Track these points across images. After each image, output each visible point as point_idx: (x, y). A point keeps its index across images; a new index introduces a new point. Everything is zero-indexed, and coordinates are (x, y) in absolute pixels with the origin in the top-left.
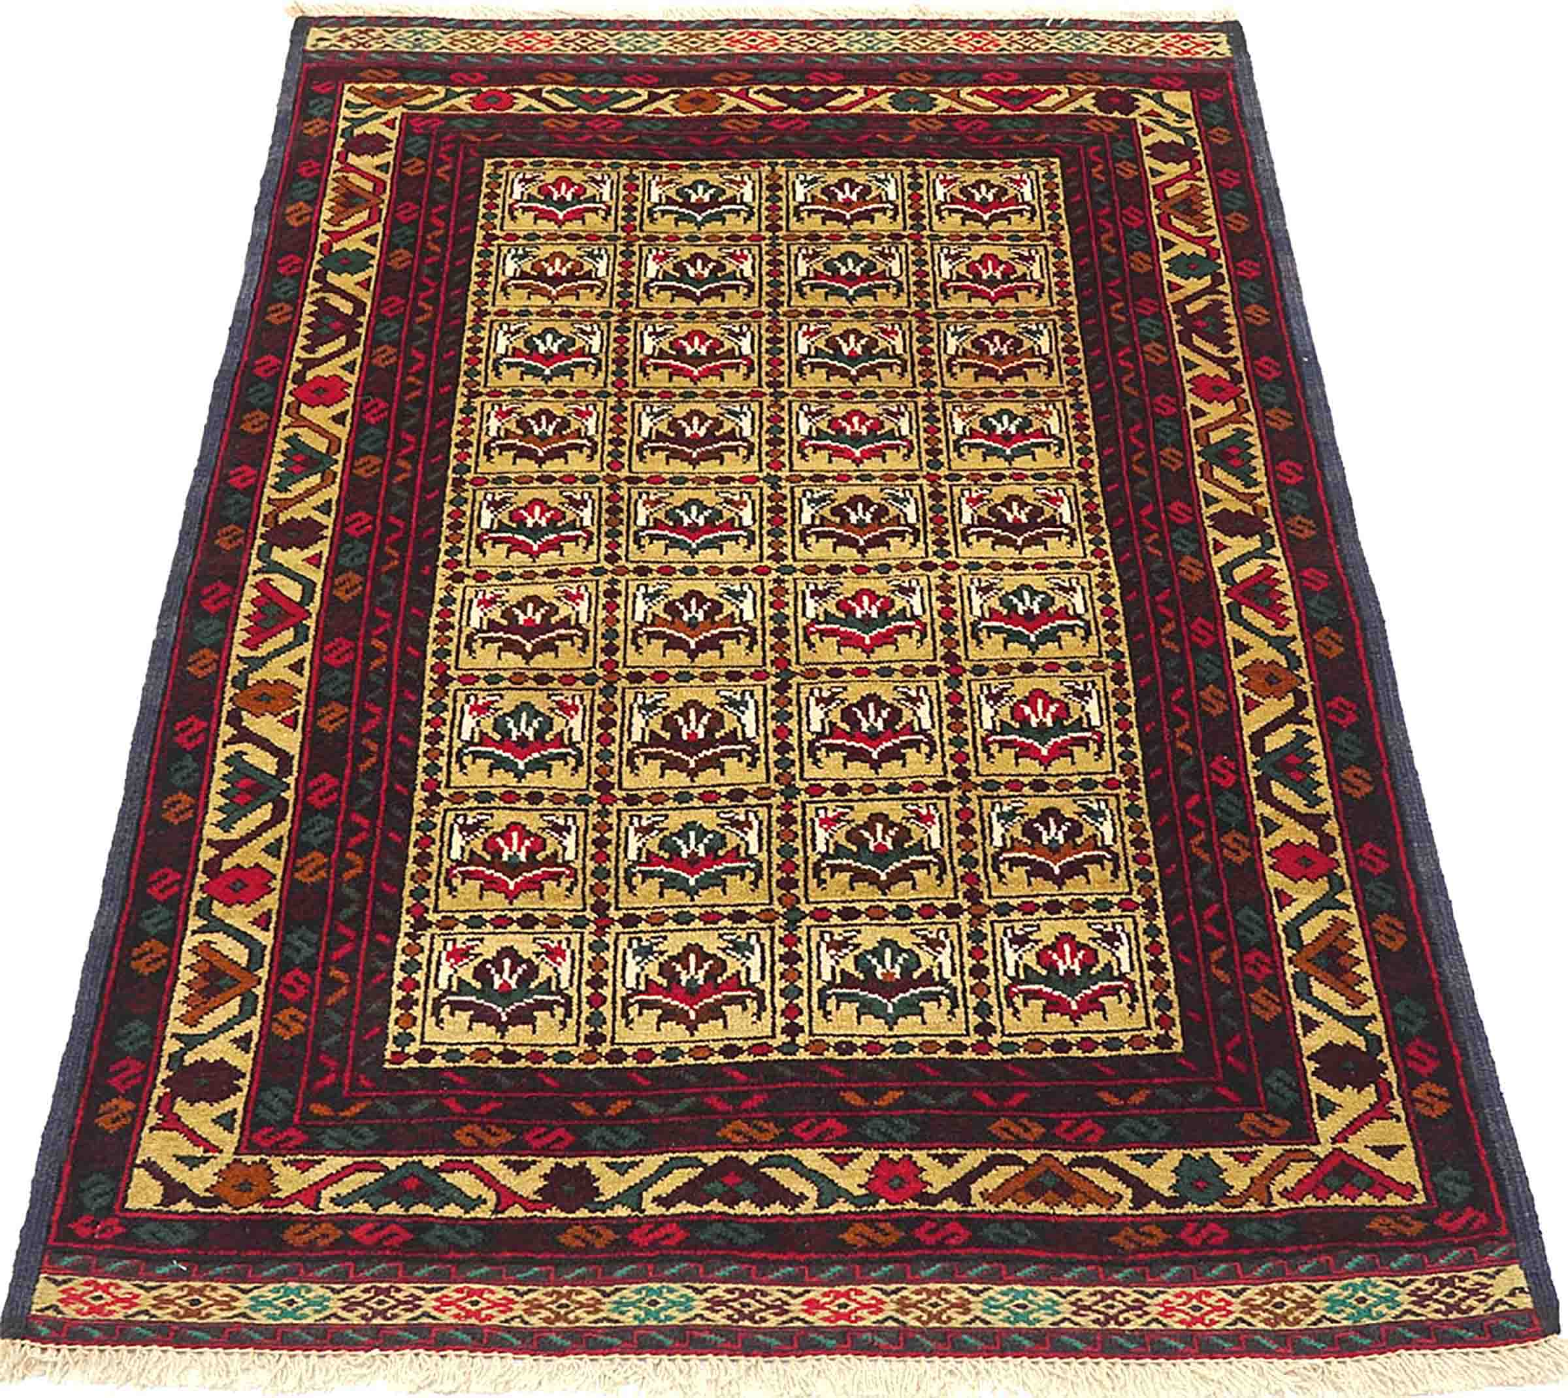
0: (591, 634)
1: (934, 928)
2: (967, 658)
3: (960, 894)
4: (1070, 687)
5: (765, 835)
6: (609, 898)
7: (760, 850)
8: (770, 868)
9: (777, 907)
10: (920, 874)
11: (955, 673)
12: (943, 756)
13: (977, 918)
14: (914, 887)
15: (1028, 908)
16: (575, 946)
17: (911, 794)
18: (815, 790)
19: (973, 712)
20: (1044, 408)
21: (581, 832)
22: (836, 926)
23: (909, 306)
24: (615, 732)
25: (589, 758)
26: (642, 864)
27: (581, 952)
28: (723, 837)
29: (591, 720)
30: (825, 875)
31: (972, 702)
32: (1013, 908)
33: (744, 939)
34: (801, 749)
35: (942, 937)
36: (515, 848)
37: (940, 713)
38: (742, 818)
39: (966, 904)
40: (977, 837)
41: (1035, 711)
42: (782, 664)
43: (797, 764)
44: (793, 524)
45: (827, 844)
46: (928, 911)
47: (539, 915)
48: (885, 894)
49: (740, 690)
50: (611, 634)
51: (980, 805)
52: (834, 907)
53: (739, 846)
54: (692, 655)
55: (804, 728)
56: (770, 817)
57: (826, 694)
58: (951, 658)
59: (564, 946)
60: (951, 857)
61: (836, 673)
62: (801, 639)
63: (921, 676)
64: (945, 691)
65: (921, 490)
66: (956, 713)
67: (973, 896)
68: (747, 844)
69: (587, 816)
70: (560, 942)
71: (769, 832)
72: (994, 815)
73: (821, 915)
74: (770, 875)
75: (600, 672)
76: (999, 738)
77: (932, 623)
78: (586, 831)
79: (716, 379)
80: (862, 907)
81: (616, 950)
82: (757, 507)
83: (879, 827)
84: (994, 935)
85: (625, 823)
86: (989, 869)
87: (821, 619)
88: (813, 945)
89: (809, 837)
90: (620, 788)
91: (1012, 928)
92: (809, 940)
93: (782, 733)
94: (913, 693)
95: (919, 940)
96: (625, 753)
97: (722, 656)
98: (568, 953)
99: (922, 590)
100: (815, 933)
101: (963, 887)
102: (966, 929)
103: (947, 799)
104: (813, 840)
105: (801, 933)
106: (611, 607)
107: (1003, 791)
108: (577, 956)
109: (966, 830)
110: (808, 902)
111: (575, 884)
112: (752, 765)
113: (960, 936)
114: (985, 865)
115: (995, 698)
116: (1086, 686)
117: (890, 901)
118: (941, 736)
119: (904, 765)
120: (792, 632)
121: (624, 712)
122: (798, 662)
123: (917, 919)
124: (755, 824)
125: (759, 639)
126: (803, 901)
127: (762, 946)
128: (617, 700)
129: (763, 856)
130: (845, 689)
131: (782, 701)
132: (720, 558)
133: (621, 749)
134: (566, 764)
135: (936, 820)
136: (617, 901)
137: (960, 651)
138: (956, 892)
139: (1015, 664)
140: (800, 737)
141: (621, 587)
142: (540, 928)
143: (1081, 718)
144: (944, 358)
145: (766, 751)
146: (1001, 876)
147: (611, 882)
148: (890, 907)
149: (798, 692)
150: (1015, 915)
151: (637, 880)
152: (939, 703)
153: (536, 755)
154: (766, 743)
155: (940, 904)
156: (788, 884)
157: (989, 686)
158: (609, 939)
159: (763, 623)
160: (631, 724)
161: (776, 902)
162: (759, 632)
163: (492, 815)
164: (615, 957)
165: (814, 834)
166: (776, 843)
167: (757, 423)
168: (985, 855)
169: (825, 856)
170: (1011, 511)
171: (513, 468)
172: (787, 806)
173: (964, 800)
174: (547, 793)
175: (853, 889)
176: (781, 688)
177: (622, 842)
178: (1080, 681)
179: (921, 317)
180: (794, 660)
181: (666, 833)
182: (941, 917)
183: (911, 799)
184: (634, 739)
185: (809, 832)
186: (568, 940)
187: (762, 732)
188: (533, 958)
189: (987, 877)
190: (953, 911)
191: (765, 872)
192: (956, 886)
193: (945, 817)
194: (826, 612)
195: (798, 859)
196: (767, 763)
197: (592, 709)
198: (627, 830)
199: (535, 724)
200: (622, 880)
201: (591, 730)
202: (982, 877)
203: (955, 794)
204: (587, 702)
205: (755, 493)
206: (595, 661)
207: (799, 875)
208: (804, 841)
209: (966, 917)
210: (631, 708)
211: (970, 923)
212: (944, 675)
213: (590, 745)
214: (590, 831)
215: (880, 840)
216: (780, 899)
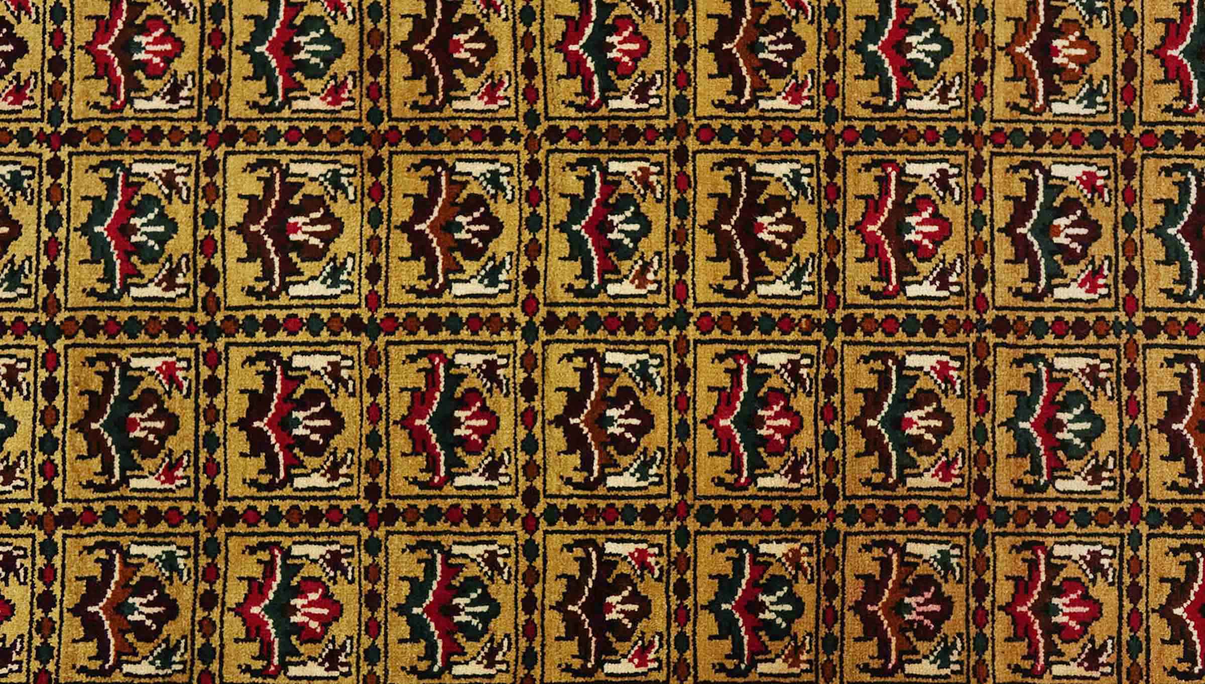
0: (437, 114)
1: (28, 475)
2: (389, 533)
3: (68, 505)
4: (343, 646)
5: (155, 304)
6: (84, 145)
7: (135, 299)
8: (111, 309)
9: (62, 316)
10: (96, 464)
11: (372, 519)
12: (253, 498)
13: (37, 520)
14: (80, 457)
15: (48, 575)
16: (25, 114)
17: (202, 461)
18: (213, 359)
19: (315, 535)
20: (804, 657)
21: (169, 115)
22: (36, 375)
23: (995, 498)
24: (303, 145)
25: (269, 120)
26: (126, 177)
27: (18, 120)
28: (155, 261)
29: (318, 119)
30: (101, 366)
31: (329, 534)
32: (49, 558)
33: (23, 281)
34: (268, 344)
35: (15, 483)
36: (149, 48)
37: (315, 498)
38: (180, 280)
39: (56, 510)
40: (142, 528)
41: (311, 604)
42: (390, 324)
43: (248, 340)
44: (606, 341)
45: (141, 369)
46: (48, 470)
47: (65, 77)
48: (72, 427)
49: (354, 278)
50: (436, 136)
51: (186, 535)
52: (59, 374)
53: (142, 277)
54: (406, 227)
55: (298, 349)
56: (179, 310)
57: (344, 373)
58: (391, 515)
59: (26, 103)
60: (116, 498)
61: (374, 385)
62: (422, 347)
63: (366, 480)
64: (345, 505)
65: (659, 496)
66: (314, 517)
67: (67, 519)
68: (145, 285)
69: (192, 119)
70: (31, 98)
71: (159, 309)
72: (173, 548)
73: (51, 360)
74: (102, 309)
75: (384, 126)
76: (279, 561)
77: (441, 497)
78: (171, 119)
79: (860, 251)
80: (59, 402)
81: (19, 154)
82: (636, 301)
83: (160, 425)
84: (16, 536)
85: (181, 159)
86: (100, 538)
87: (453, 371)
88: (13, 351)
89: (150, 350)
90: (227, 154)
91: (25, 556)
92: (19, 347)
93: (293, 325)
94: (343, 470)
95: (12, 459)
96: (274, 156)
97: (402, 259)
98: (17, 107)
99: (492, 487)
100: (29, 353)
101: (78, 508)
102: (25, 508)
103: (195, 499)
104: (147, 355)
105: (29, 339)
106: (477, 135)
107: (203, 561)
108: (13, 117)
109: (153, 517)
110: (67, 347)
111: (104, 110)
112: (251, 292)
113: (16, 501)
114: (105, 534)
115: (334, 561)
116: (343, 664)
117: (64, 431)
118: (282, 498)
119: (243, 455)
120: (433, 338)
121: (329, 154)
122: (388, 343)
123: (40, 458)
124: (172, 294)
125: (424, 301)
126: (69, 342)
127: (14, 300)
128: (345, 146)
129: (127, 301)
130: (352, 395)
131: (336, 325)
132: (553, 259)
133: (278, 153)
134: (262, 96)
135: (167, 486)
136: (79, 154)
137: (400, 525)
138: (72, 501)
139: (379, 587)
140: (286, 344)
141: (508, 145)
142: (49, 78)
143: (299, 655)
144: (900, 539)
145: (270, 307)
146: (90, 550)
147: (105, 146)
148: (57, 432)
149: (347, 343)
150: (41, 561)
151: (106, 173)
152: (329, 498)
153: (274, 63)
154: (281, 307)
155: (57, 483)
156: (91, 327)
157: (351, 555)
158: (34, 147)
159: (447, 305)
160: (312, 162)
161: (67, 314)
162: (434, 300)
163: (194, 22)
164: (12, 154)
165: (154, 355)
166: (144, 316)
167: (779, 302)
168: (118, 535)
169: (125, 367)
170: (624, 601)
171: (701, 14)
172: (193, 327)
173: (194, 517)
174: (222, 78)
175: (82, 393)
176: (355, 324)
177: (155, 157)
178: (352, 659)
179: (979, 513)
180: (392, 338)
181: (164, 202)
182: (40, 483)
183: (197, 459)
184: (292, 166)
185: (159, 350)
186: (34, 106)
187: (295, 302)
188: (13, 74)
189: (90, 535)
190: (48, 496)
191: (106, 304)
192: (80, 501)
193: (170, 495)
194: (463, 376)
195: (122, 338)
196: (252, 307)
197: (335, 120)
198: (173, 162)
199: (314, 60)
200: (106, 158)
201: (306, 119)
202: (90, 530)
203: (202, 508)
204: (345, 114)
205: (661, 299)
206: (398, 120)
207: (102, 339)
208: (146, 345)
209: (41, 509)
210: (335, 162)
211: (33, 513)
212: (366, 505)
213: (285, 120)
214: (169, 124)
215: (143, 425)
216: (71, 319)
